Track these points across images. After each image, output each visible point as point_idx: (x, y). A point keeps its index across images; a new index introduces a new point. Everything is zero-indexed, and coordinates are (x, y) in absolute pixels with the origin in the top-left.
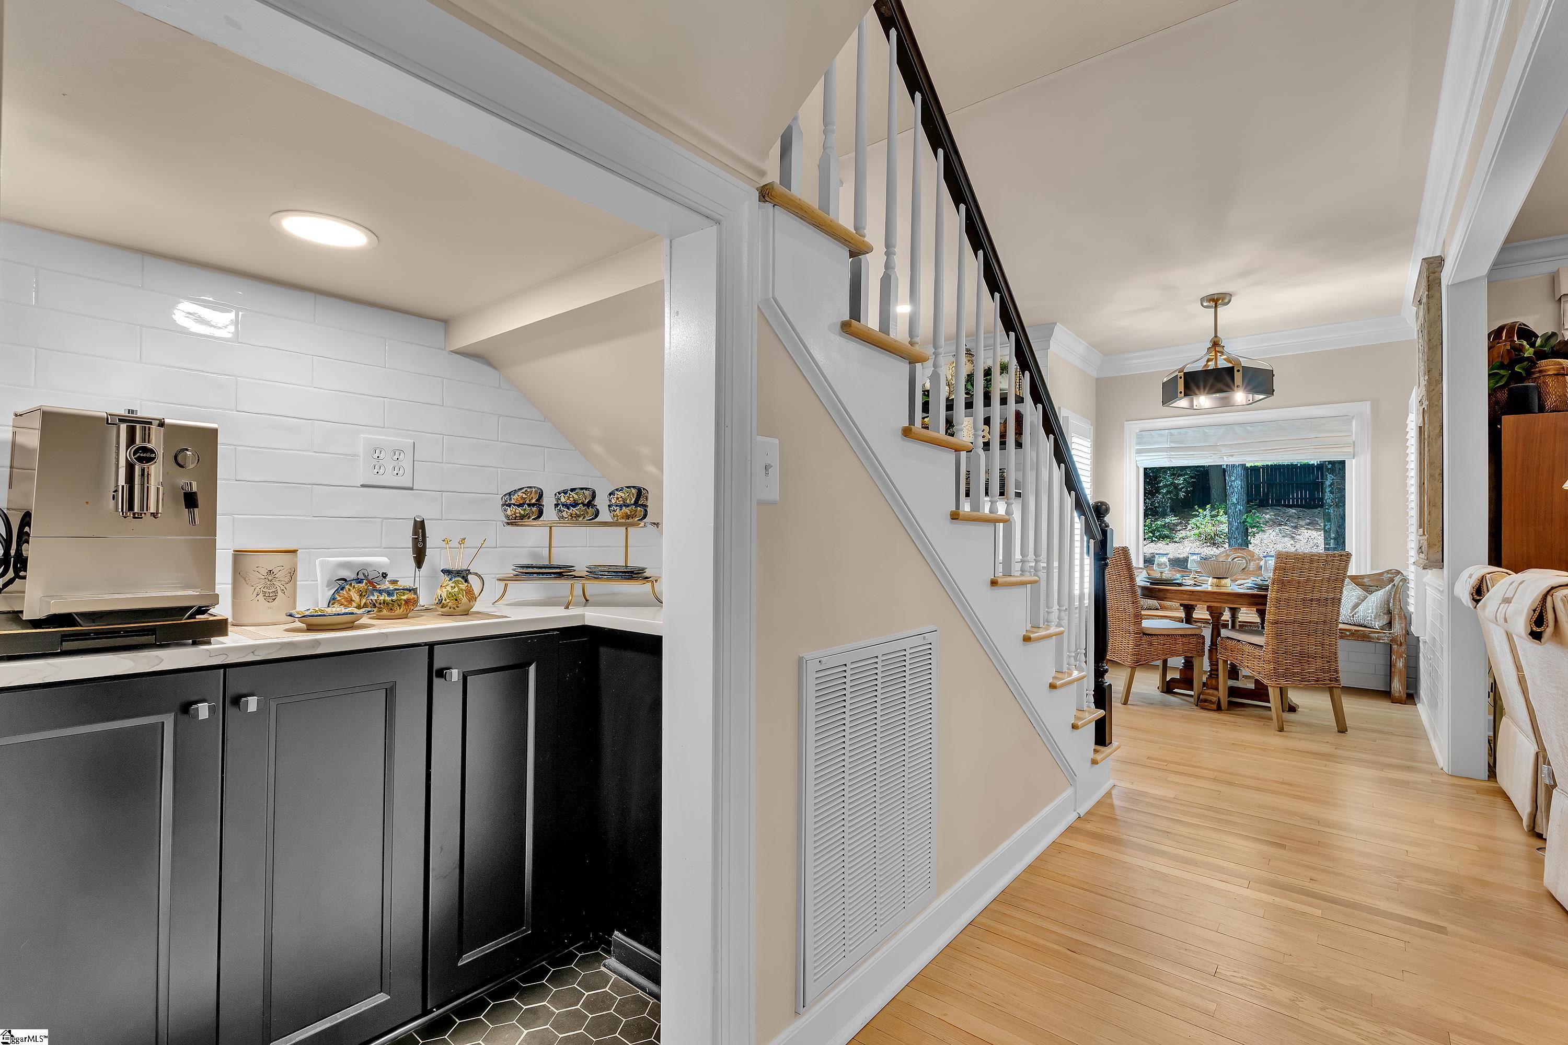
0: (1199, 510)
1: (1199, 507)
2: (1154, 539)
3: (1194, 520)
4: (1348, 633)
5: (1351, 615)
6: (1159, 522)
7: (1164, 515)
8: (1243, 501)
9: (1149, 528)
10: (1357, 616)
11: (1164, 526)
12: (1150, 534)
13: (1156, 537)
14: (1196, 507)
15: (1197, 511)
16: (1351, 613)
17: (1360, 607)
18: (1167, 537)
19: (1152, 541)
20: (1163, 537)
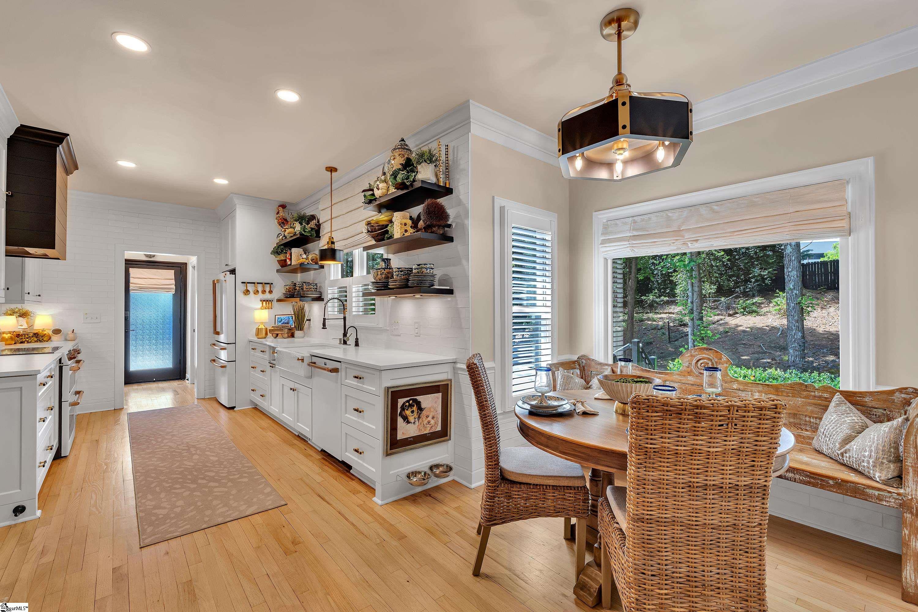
0: (780, 293)
1: (780, 291)
2: (745, 313)
3: (776, 300)
4: (831, 482)
5: (839, 452)
6: (748, 302)
7: (753, 296)
8: (799, 287)
9: (742, 306)
10: (847, 455)
11: (753, 304)
12: (742, 310)
13: (747, 312)
14: (777, 291)
15: (778, 293)
16: (840, 449)
17: (853, 443)
18: (755, 312)
19: (743, 315)
20: (751, 312)
